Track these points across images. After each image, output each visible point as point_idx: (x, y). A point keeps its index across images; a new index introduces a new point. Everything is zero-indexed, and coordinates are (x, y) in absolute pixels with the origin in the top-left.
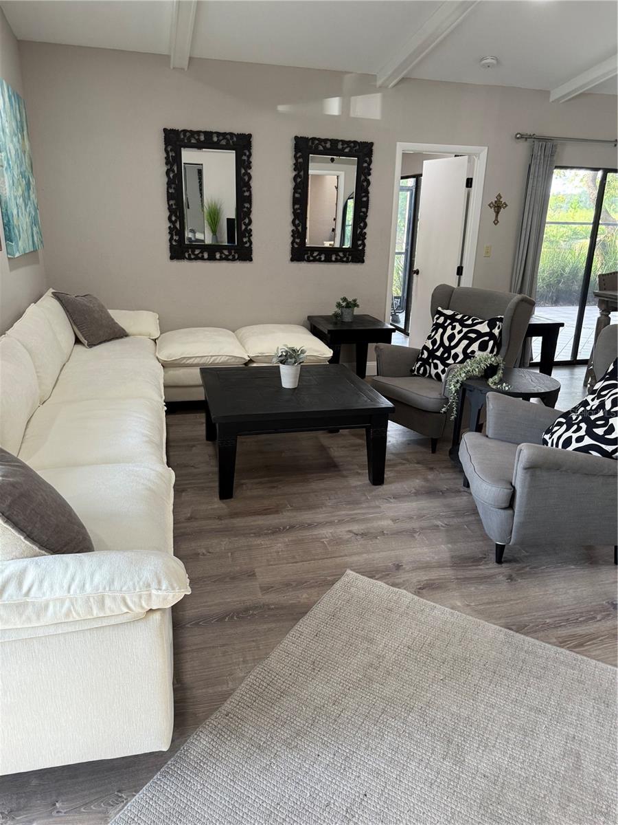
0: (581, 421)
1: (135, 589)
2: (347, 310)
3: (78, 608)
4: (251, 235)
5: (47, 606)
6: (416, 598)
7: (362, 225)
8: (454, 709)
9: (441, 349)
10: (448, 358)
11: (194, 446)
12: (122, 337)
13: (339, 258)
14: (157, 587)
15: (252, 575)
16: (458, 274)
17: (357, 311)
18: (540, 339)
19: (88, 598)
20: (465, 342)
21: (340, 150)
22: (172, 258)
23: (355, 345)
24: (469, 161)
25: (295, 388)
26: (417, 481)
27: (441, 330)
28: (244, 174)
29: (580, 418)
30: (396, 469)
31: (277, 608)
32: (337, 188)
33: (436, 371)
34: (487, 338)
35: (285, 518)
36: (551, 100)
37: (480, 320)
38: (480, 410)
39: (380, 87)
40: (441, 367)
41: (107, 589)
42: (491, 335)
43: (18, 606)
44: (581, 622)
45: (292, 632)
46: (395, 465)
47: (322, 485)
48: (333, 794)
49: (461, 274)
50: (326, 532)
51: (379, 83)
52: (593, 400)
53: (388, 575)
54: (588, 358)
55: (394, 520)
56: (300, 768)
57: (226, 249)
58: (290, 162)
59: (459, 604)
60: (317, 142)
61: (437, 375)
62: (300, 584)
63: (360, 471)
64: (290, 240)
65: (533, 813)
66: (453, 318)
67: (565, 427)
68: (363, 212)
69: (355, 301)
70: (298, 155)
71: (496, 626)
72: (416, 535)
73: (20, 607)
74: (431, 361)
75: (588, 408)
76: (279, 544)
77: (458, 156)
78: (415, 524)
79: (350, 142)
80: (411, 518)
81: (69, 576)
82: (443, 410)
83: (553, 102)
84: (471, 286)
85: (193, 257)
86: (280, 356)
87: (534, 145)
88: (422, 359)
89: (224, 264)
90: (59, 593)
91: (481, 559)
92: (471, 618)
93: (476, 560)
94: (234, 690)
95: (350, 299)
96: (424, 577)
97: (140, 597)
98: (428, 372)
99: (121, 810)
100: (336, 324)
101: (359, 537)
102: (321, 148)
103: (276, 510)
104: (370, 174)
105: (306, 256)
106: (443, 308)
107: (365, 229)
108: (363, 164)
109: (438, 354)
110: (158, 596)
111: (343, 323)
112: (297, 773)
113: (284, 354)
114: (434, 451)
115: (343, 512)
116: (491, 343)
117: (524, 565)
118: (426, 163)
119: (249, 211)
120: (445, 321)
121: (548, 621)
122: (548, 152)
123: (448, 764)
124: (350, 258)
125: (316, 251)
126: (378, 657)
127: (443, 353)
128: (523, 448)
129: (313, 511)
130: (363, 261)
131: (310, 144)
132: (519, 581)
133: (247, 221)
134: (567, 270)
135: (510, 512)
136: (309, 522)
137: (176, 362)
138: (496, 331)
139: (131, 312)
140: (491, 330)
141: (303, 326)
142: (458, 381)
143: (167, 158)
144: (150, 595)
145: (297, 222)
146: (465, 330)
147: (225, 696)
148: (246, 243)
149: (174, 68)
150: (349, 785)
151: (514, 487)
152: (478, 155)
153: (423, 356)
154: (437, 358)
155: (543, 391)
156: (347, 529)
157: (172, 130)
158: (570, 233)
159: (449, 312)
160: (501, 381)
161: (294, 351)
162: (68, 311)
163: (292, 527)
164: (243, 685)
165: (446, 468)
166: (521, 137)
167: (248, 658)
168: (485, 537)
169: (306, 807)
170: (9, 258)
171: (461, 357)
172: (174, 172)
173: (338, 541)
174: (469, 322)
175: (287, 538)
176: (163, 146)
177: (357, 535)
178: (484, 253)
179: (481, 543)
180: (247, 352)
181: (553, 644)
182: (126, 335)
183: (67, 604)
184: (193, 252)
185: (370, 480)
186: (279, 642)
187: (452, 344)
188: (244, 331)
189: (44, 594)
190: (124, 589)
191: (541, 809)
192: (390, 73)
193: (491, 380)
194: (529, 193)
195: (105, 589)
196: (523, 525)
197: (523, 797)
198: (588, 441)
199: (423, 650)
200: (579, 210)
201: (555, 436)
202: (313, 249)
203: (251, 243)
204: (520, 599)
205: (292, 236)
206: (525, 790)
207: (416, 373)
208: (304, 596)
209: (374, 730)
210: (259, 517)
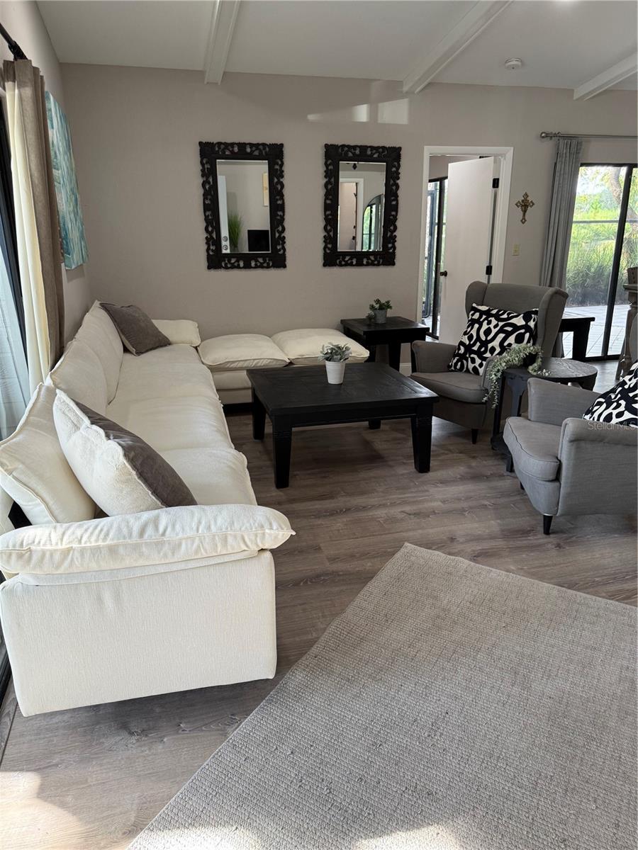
0: (620, 399)
1: (251, 529)
2: (381, 311)
3: (206, 545)
4: (285, 243)
5: (180, 545)
6: (472, 564)
7: (392, 228)
8: (518, 648)
9: (478, 344)
10: (485, 352)
11: (244, 444)
12: (166, 346)
13: (370, 261)
14: (269, 527)
15: (318, 549)
16: (487, 273)
17: (390, 313)
18: (571, 334)
19: (214, 536)
20: (502, 336)
21: (369, 156)
22: (209, 268)
23: (387, 346)
24: (495, 161)
25: (341, 384)
26: (462, 468)
27: (476, 326)
28: (277, 183)
29: (619, 396)
30: (439, 458)
31: (346, 574)
32: (356, 195)
33: (473, 365)
34: (523, 331)
35: (340, 502)
36: (575, 98)
37: (515, 314)
38: (521, 397)
39: (407, 92)
40: (478, 361)
41: (229, 529)
42: (526, 327)
43: (157, 544)
44: (627, 579)
45: (362, 593)
46: (438, 455)
47: (372, 473)
48: (419, 713)
49: (491, 274)
50: (381, 513)
51: (405, 89)
52: (630, 380)
53: (443, 546)
54: (619, 353)
55: (444, 502)
56: (387, 695)
57: (260, 257)
58: (320, 169)
59: (513, 568)
60: (346, 149)
61: (475, 369)
62: (364, 555)
63: (405, 461)
64: (322, 245)
65: (595, 723)
66: (488, 313)
67: (604, 405)
68: (393, 216)
69: (388, 302)
70: (328, 163)
71: (549, 585)
72: (466, 514)
73: (159, 545)
74: (468, 356)
75: (626, 387)
76: (339, 523)
77: (483, 157)
78: (465, 505)
79: (378, 148)
80: (459, 499)
81: (196, 519)
82: (485, 399)
83: (577, 100)
84: (501, 282)
85: (229, 266)
86: (326, 353)
87: (559, 143)
88: (458, 355)
89: (260, 272)
90: (190, 533)
91: (529, 532)
92: (524, 578)
93: (525, 533)
94: (318, 638)
95: (383, 301)
96: (478, 547)
97: (256, 536)
98: (465, 366)
99: (236, 728)
100: (369, 325)
101: (412, 517)
102: (350, 154)
103: (330, 496)
104: (398, 178)
105: (338, 261)
106: (478, 305)
107: (395, 231)
108: (392, 168)
109: (475, 348)
110: (270, 535)
111: (377, 324)
112: (385, 698)
113: (330, 351)
114: (474, 442)
115: (394, 496)
116: (527, 335)
117: (571, 535)
118: (450, 165)
119: (283, 219)
120: (480, 317)
121: (597, 579)
122: (574, 150)
123: (516, 690)
124: (381, 261)
125: (347, 255)
126: (444, 610)
127: (480, 348)
128: (568, 422)
129: (366, 496)
130: (394, 264)
131: (340, 150)
132: (567, 548)
133: (280, 228)
134: (593, 270)
135: (557, 484)
136: (363, 505)
137: (222, 366)
138: (532, 324)
139: (172, 322)
140: (527, 323)
141: (337, 329)
142: (498, 371)
143: (203, 171)
144: (264, 534)
145: (329, 228)
146: (501, 324)
147: (311, 643)
148: (280, 250)
149: (208, 83)
150: (431, 706)
151: (560, 461)
152: (503, 155)
153: (460, 352)
154: (474, 352)
155: (581, 376)
156: (399, 510)
157: (208, 144)
158: (592, 234)
159: (484, 308)
160: (540, 369)
161: (339, 348)
162: (115, 321)
163: (348, 510)
164: (325, 633)
165: (487, 456)
166: (547, 136)
167: (326, 614)
168: (534, 512)
169: (397, 723)
170: (67, 270)
171: (498, 350)
172: (209, 183)
173: (393, 520)
174: (505, 316)
175: (345, 519)
176: (199, 159)
177: (410, 514)
178: (512, 252)
179: (528, 518)
180: (287, 355)
181: (603, 597)
182: (170, 344)
183: (197, 542)
184: (229, 261)
185: (416, 468)
186: (353, 600)
187: (489, 338)
188: (281, 336)
189: (177, 534)
190: (243, 529)
191: (603, 720)
192: (416, 79)
193: (531, 368)
194: (555, 190)
195: (227, 528)
196: (568, 495)
197: (585, 713)
198: (627, 415)
199: (484, 604)
200: (600, 210)
201: (596, 415)
202: (344, 254)
203: (285, 250)
204: (569, 562)
205: (324, 241)
206: (587, 707)
207: (453, 368)
208: (368, 565)
209: (448, 666)
210: (317, 502)
